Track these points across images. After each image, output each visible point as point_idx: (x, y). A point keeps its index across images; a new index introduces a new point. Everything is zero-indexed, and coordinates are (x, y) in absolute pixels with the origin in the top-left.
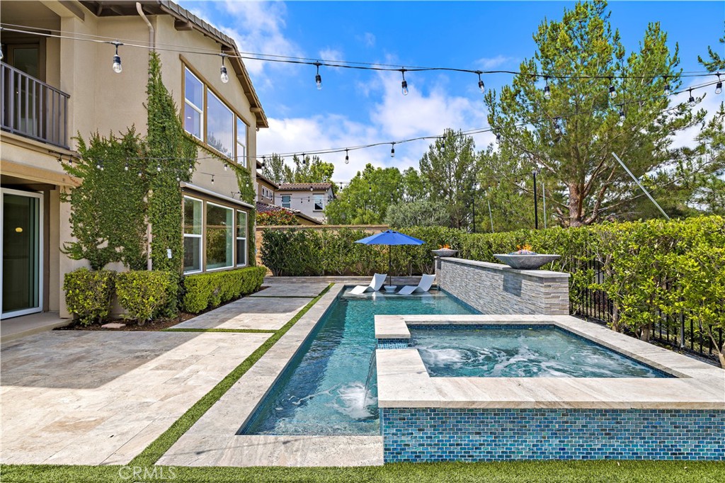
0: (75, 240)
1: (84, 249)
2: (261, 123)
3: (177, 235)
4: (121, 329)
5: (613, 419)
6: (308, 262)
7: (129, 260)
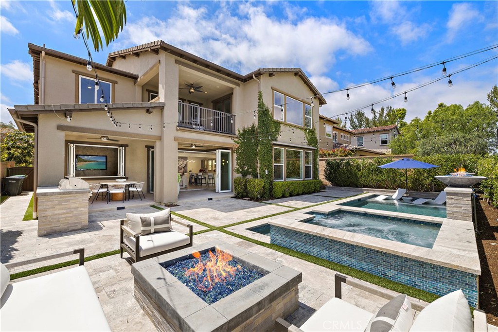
0: (237, 167)
1: (240, 170)
2: (322, 102)
3: (270, 165)
4: (248, 200)
5: (352, 249)
6: (351, 179)
7: (253, 175)
